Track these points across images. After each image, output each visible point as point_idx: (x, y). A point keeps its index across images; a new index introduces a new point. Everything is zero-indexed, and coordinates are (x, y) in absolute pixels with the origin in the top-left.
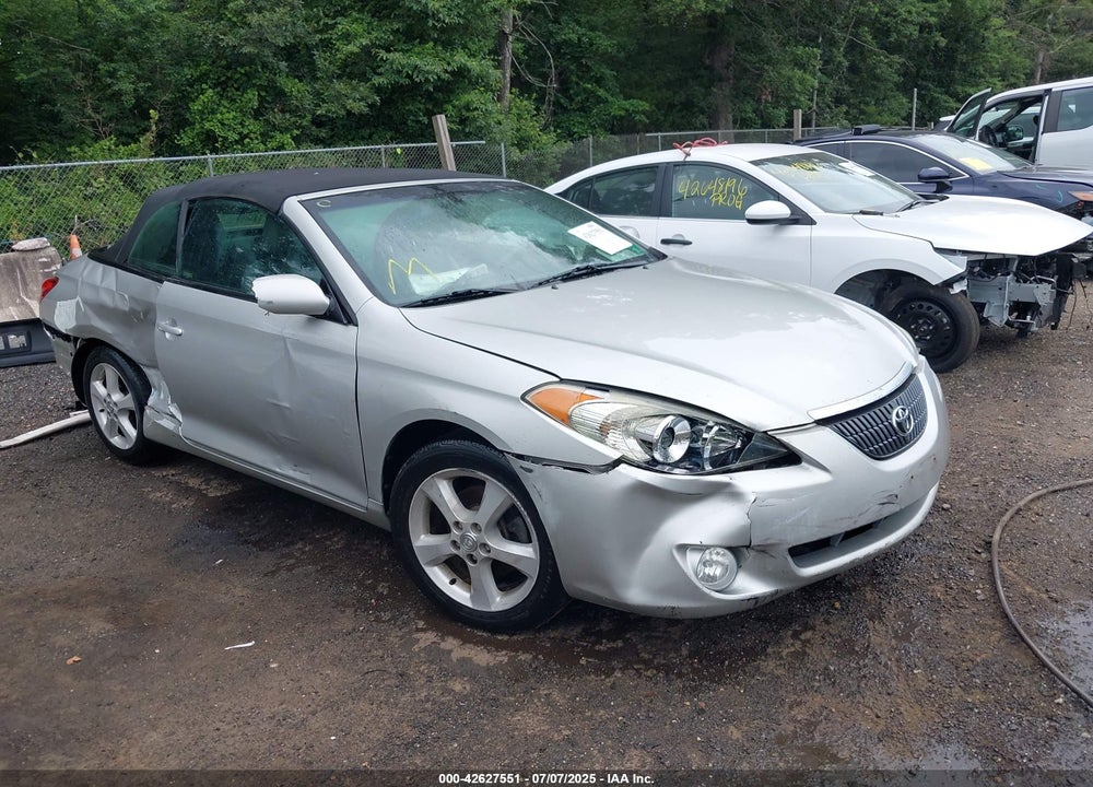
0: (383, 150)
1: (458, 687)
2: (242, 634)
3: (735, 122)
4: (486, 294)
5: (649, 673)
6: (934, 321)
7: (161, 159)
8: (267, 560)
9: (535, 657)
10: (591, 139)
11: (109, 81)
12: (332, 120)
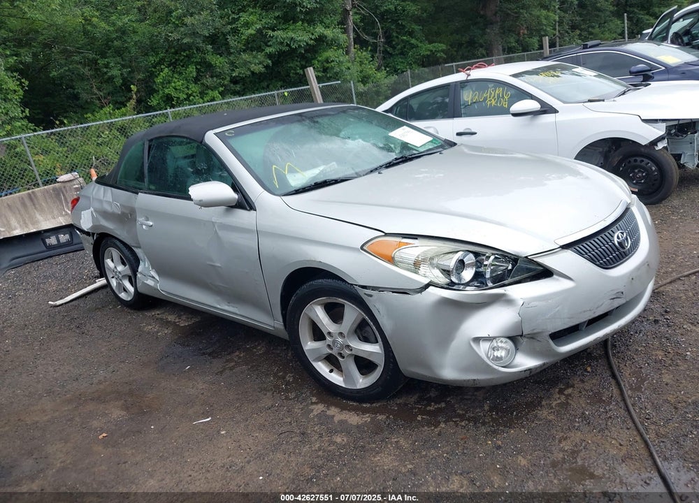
0: (276, 95)
1: (339, 440)
2: (203, 413)
3: (504, 50)
4: (336, 182)
5: (463, 424)
6: (645, 170)
7: (141, 115)
8: (217, 364)
9: (388, 417)
10: (409, 72)
11: (105, 70)
12: (243, 79)
